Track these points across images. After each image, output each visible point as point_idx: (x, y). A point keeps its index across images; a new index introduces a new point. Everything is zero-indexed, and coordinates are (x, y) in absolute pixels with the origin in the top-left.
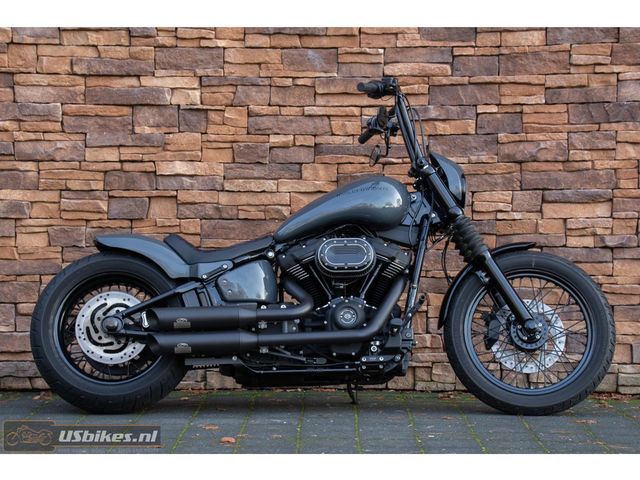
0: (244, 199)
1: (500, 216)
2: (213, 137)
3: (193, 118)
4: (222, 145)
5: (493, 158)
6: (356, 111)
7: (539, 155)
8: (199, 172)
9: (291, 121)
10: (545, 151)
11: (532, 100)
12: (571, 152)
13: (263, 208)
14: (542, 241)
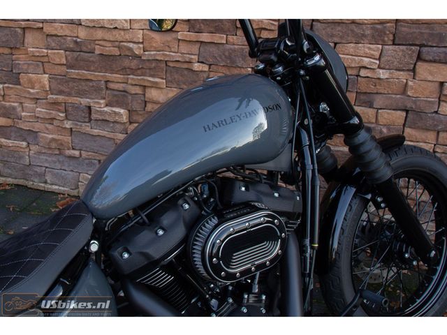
0: (100, 34)
1: (363, 73)
13: (117, 43)
14: (409, 105)
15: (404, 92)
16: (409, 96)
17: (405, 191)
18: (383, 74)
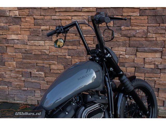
0: (34, 47)
1: (121, 56)
2: (23, 27)
3: (17, 20)
4: (26, 29)
5: (119, 36)
6: (70, 18)
7: (136, 35)
8: (20, 38)
9: (48, 21)
10: (139, 34)
11: (135, 14)
12: (148, 34)
13: (40, 50)
14: (136, 66)
15: (134, 62)
16: (135, 63)
17: (137, 93)
18: (127, 56)
